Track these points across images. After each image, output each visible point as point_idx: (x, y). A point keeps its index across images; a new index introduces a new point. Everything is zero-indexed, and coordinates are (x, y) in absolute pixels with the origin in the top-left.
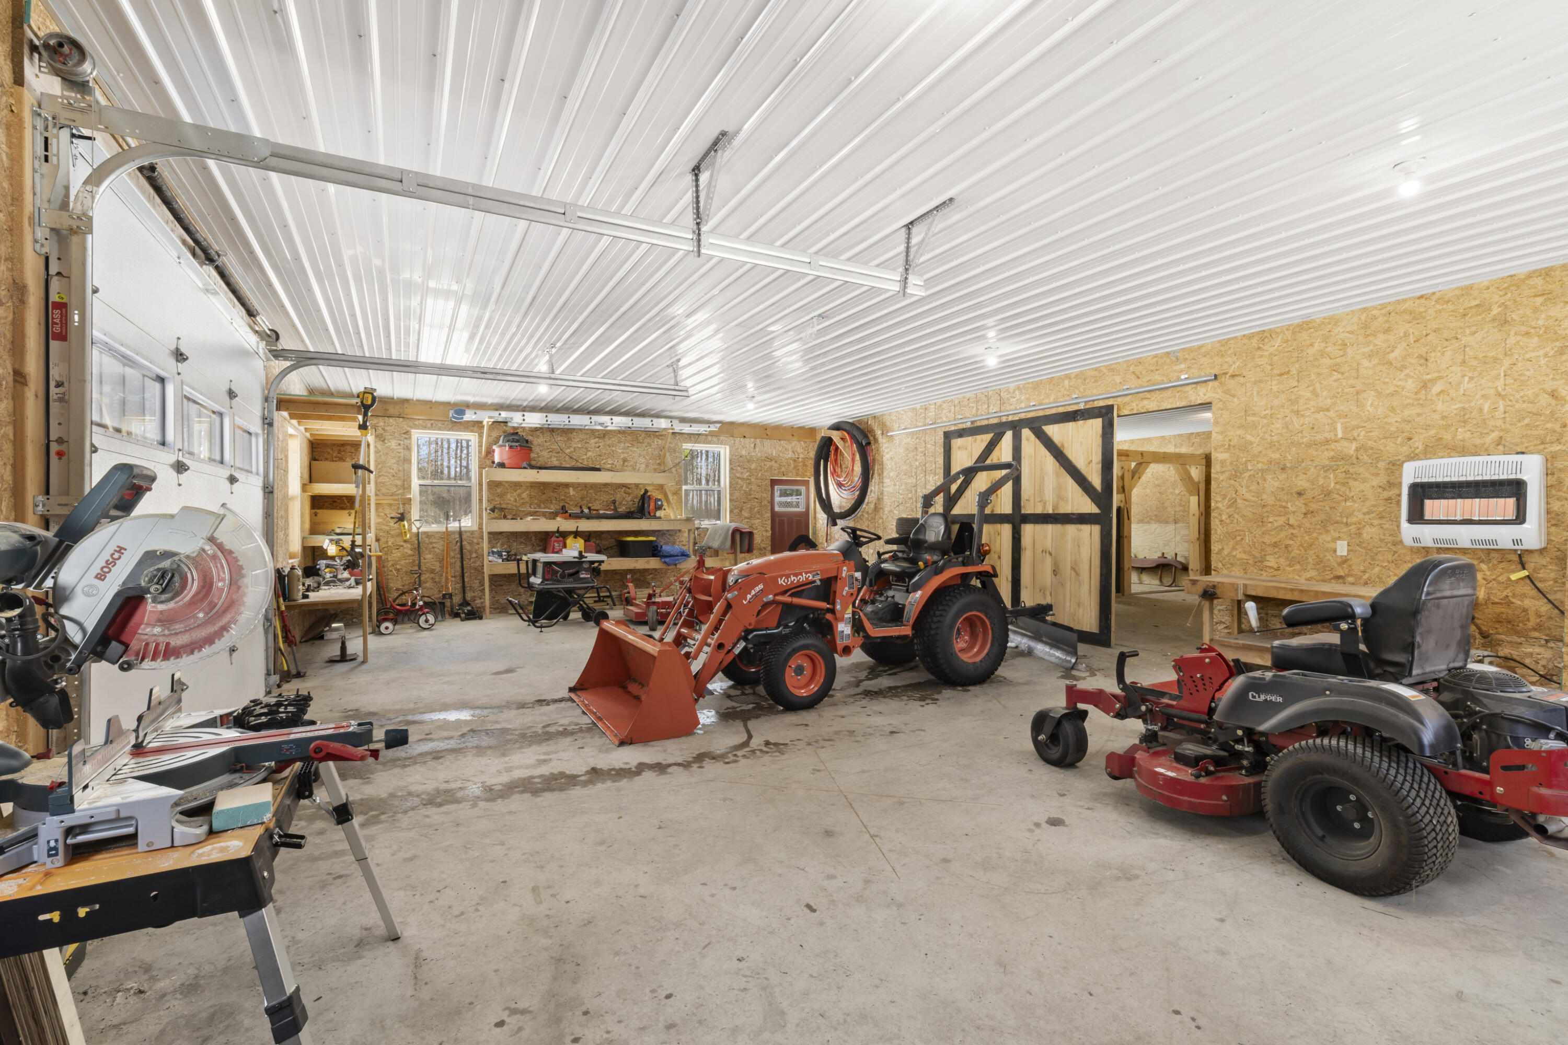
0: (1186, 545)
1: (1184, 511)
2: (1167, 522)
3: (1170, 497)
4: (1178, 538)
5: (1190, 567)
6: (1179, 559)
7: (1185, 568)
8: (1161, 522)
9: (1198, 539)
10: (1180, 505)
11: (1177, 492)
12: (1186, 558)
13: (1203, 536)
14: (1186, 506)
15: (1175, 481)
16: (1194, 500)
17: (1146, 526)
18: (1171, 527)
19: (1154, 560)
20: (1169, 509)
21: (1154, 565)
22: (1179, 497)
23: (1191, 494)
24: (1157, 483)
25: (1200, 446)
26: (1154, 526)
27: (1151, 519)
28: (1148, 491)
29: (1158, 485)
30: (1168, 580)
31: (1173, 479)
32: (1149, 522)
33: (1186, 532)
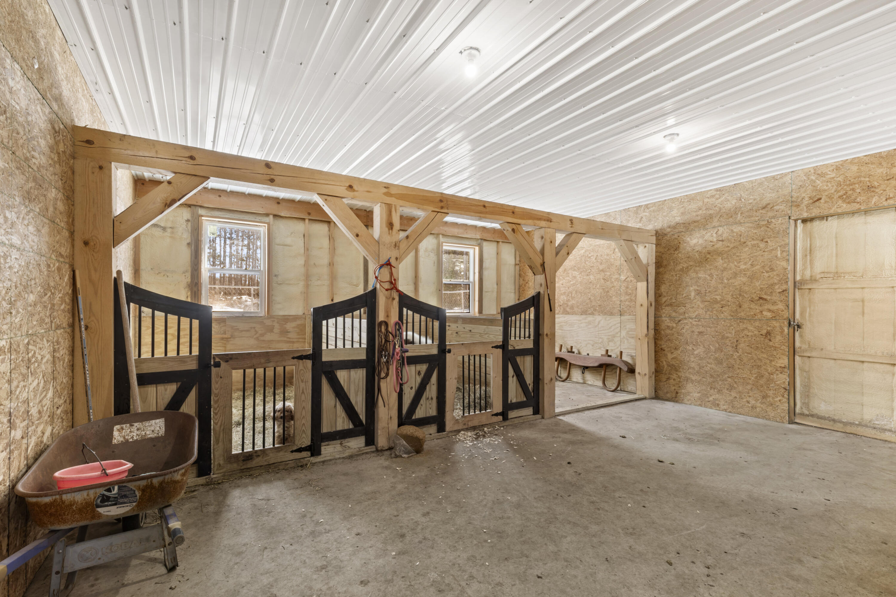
0: (632, 341)
1: (631, 300)
2: (612, 314)
3: (615, 284)
4: (624, 333)
5: (637, 371)
6: (624, 358)
7: (632, 371)
8: (605, 314)
9: (647, 335)
10: (627, 294)
11: (623, 278)
12: (633, 357)
13: (652, 332)
14: (632, 295)
15: (621, 265)
16: (642, 286)
17: (590, 318)
18: (616, 319)
19: (596, 359)
20: (614, 299)
21: (596, 364)
22: (625, 284)
23: (638, 279)
24: (601, 268)
25: (650, 221)
26: (598, 318)
27: (595, 310)
28: (592, 277)
29: (603, 271)
30: (612, 383)
31: (618, 263)
32: (592, 314)
33: (631, 326)
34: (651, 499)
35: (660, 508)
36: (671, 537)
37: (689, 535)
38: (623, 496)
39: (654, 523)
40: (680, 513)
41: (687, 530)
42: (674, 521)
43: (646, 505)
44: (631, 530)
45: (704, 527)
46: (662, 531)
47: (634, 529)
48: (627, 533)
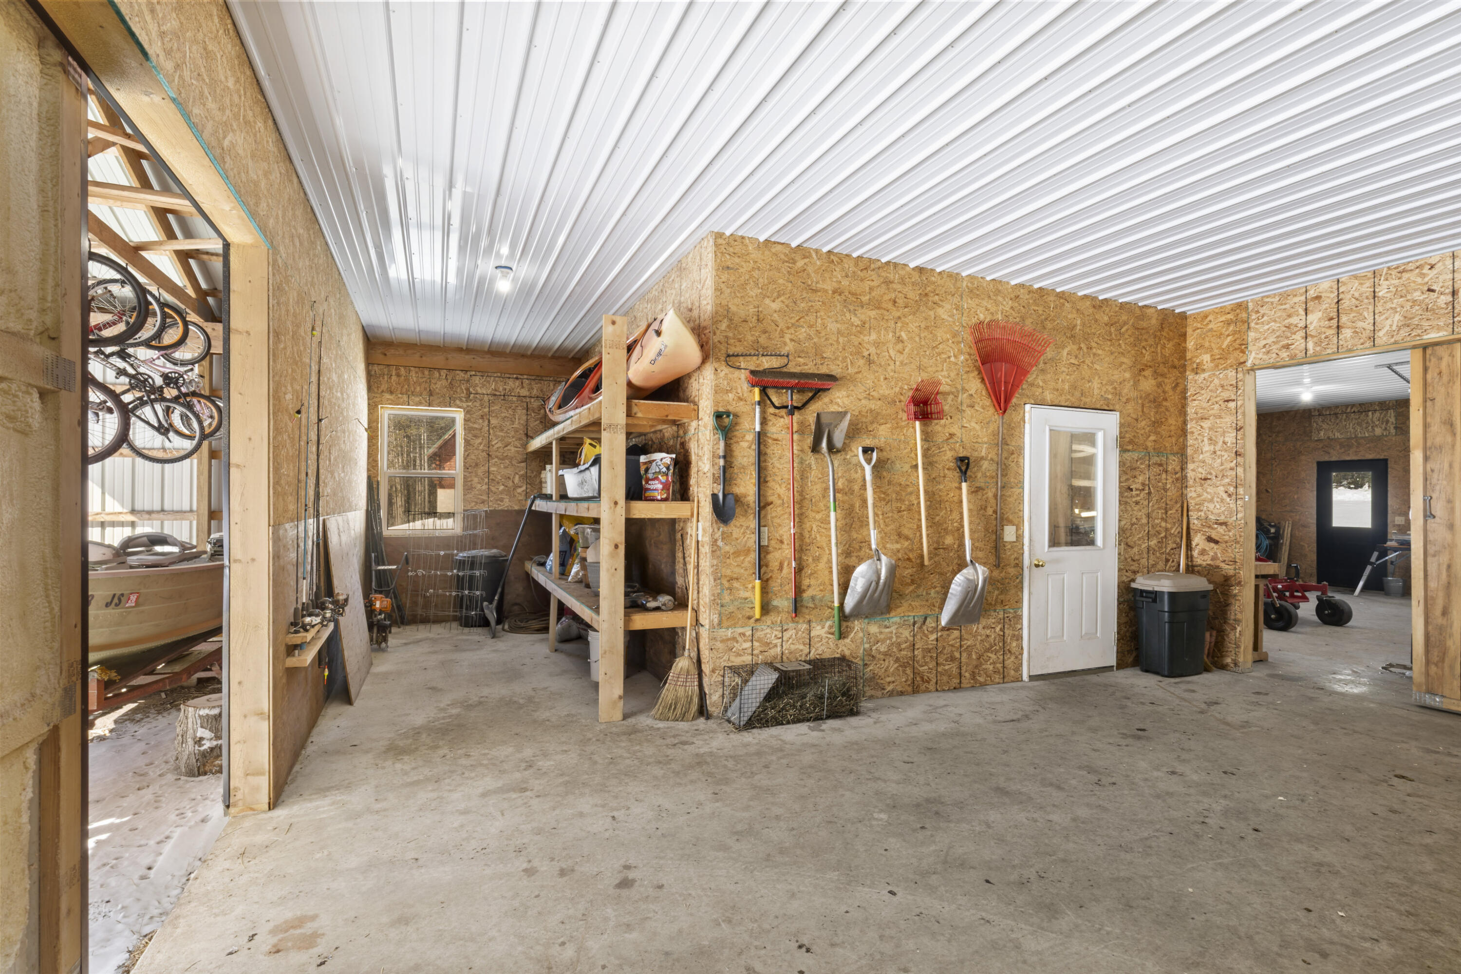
34: (1294, 927)
35: (1271, 904)
36: (1251, 856)
37: (1219, 857)
38: (1367, 945)
39: (1283, 878)
40: (1229, 892)
41: (1220, 864)
42: (1243, 879)
43: (1305, 913)
44: (1323, 870)
45: (1190, 866)
46: (1266, 865)
47: (1318, 871)
48: (1329, 866)
